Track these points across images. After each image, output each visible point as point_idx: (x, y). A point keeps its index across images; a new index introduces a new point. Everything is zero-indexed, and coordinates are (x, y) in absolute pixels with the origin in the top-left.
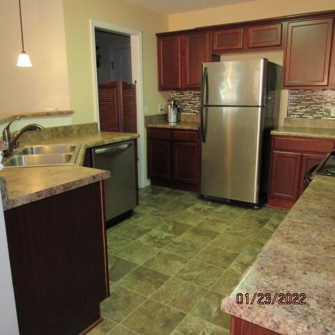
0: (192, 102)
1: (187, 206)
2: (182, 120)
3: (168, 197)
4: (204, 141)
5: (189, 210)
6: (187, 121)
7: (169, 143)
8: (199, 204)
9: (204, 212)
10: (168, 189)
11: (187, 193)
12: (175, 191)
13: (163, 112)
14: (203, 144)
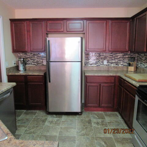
0: (33, 59)
1: (44, 121)
2: (27, 69)
3: (28, 117)
5: (47, 123)
6: (30, 69)
7: (24, 83)
8: (50, 118)
9: (56, 123)
10: (25, 111)
11: (38, 111)
13: (15, 65)
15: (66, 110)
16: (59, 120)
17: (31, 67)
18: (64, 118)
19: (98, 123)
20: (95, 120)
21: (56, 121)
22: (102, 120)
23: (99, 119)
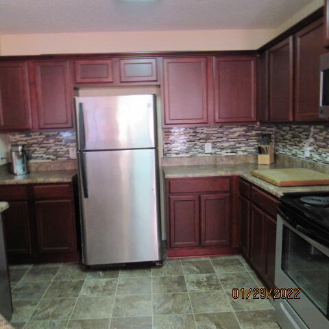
0: (45, 145)
1: (77, 288)
2: (33, 169)
3: (39, 280)
4: (86, 196)
7: (26, 203)
8: (90, 280)
9: (104, 290)
10: (30, 267)
11: (61, 266)
12: (41, 267)
14: (85, 200)
15: (126, 259)
16: (111, 282)
17: (41, 164)
18: (123, 276)
19: (199, 283)
20: (192, 277)
21: (104, 284)
22: (208, 275)
23: (201, 273)
